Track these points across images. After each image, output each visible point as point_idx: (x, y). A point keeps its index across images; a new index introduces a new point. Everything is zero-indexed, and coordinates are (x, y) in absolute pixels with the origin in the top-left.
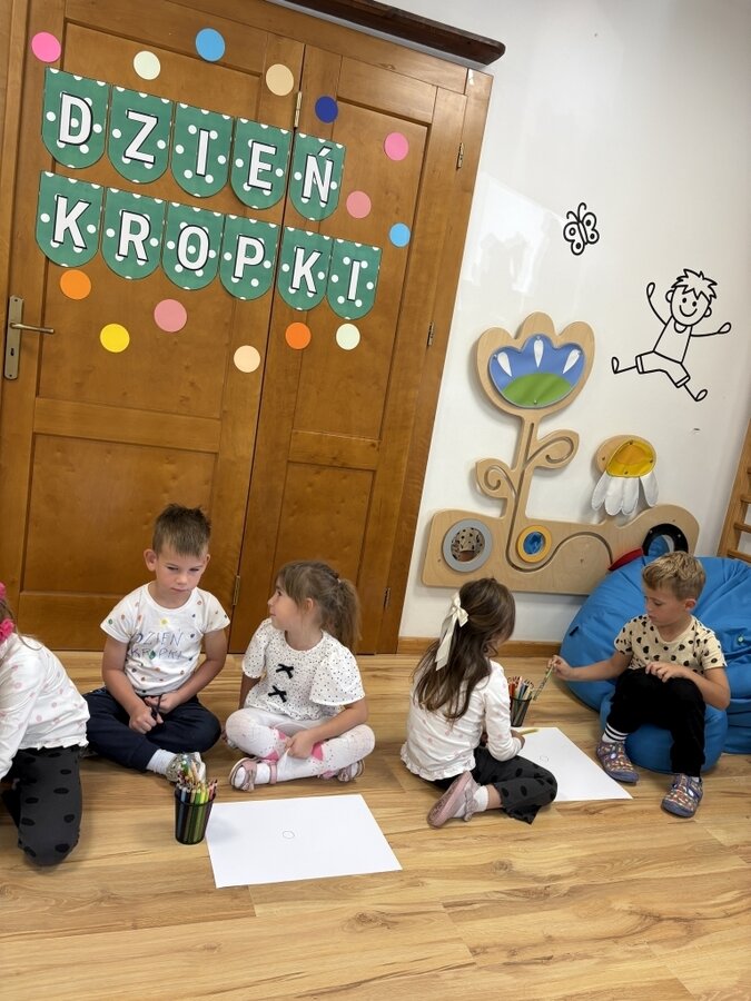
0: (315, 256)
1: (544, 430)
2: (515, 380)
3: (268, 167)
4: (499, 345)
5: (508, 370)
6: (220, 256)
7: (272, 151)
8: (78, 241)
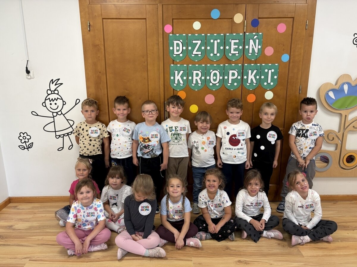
0: (255, 71)
1: (351, 117)
2: (336, 100)
3: (237, 47)
5: (334, 97)
6: (224, 78)
7: (237, 41)
8: (182, 82)
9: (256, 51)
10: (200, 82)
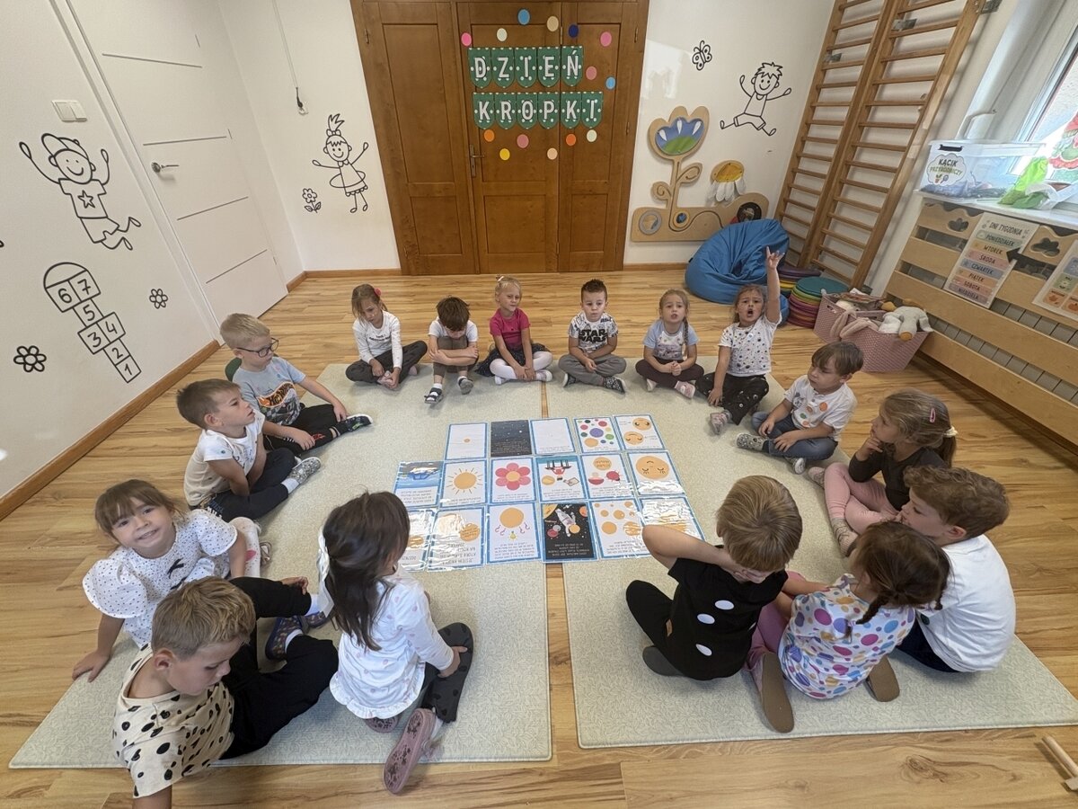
0: (575, 102)
1: (684, 165)
2: (668, 143)
3: (552, 66)
4: (660, 127)
5: (665, 138)
6: (538, 111)
7: (552, 58)
8: (488, 118)
9: (576, 74)
10: (509, 118)
